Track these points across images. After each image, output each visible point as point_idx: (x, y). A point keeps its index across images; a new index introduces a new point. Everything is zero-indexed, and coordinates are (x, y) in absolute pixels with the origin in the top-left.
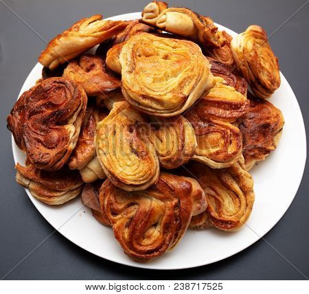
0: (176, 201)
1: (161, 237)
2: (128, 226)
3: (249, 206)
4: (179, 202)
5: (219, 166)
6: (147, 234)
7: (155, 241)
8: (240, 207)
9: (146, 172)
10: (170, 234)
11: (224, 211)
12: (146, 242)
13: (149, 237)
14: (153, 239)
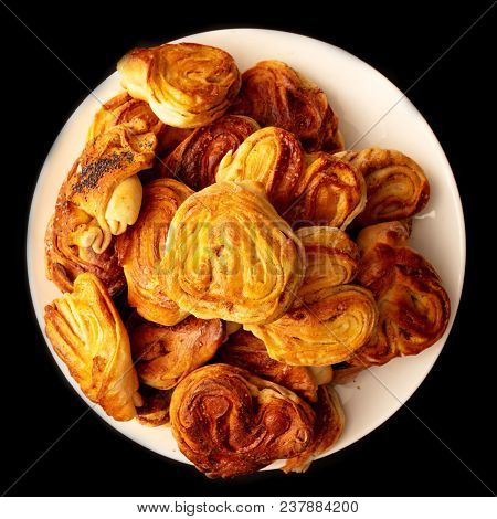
0: (397, 270)
1: (430, 296)
2: (407, 336)
3: (407, 162)
4: (398, 266)
5: (364, 200)
6: (422, 313)
7: (434, 304)
8: (405, 176)
9: (365, 309)
10: (430, 284)
11: (406, 198)
12: (431, 316)
13: (427, 311)
14: (430, 306)
